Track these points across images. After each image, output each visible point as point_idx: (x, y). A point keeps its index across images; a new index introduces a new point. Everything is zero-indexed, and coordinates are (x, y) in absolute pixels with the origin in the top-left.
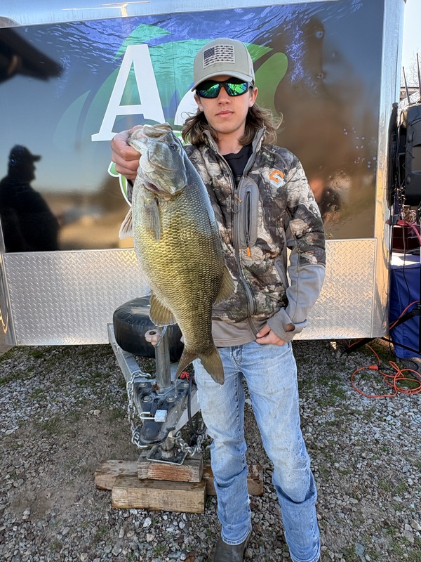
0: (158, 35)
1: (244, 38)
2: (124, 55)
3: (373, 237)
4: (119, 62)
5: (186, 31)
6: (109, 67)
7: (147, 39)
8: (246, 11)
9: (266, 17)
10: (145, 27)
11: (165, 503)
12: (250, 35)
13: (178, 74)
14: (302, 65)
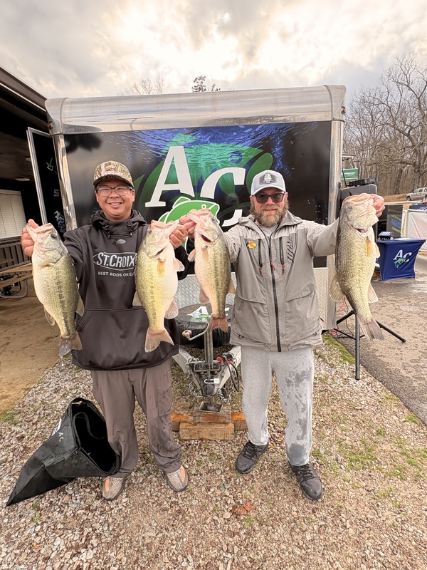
0: (191, 141)
1: (245, 144)
2: (167, 153)
3: (326, 267)
4: (165, 157)
5: (209, 138)
6: (159, 160)
7: (183, 143)
8: (247, 127)
9: (259, 131)
10: (182, 135)
11: (211, 435)
12: (249, 142)
13: (203, 165)
14: (282, 160)
